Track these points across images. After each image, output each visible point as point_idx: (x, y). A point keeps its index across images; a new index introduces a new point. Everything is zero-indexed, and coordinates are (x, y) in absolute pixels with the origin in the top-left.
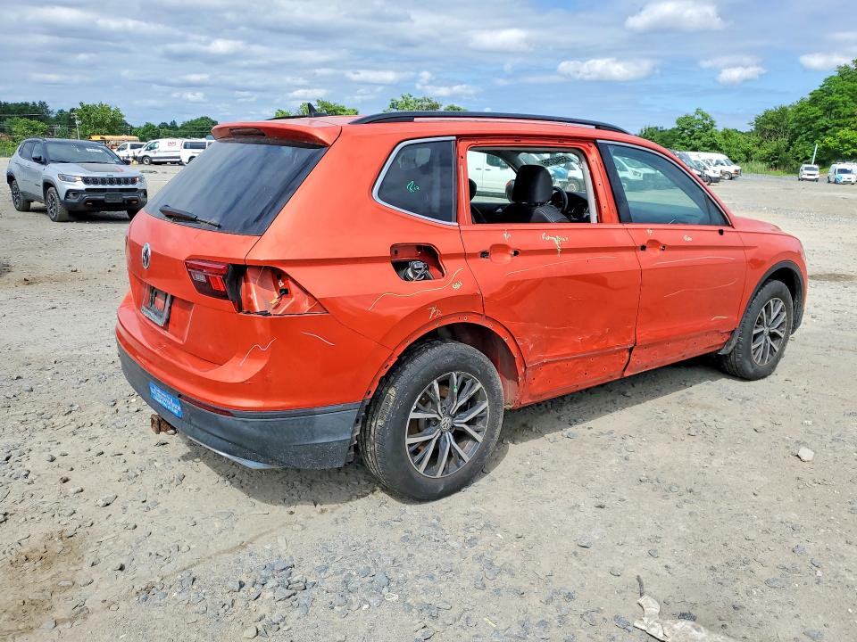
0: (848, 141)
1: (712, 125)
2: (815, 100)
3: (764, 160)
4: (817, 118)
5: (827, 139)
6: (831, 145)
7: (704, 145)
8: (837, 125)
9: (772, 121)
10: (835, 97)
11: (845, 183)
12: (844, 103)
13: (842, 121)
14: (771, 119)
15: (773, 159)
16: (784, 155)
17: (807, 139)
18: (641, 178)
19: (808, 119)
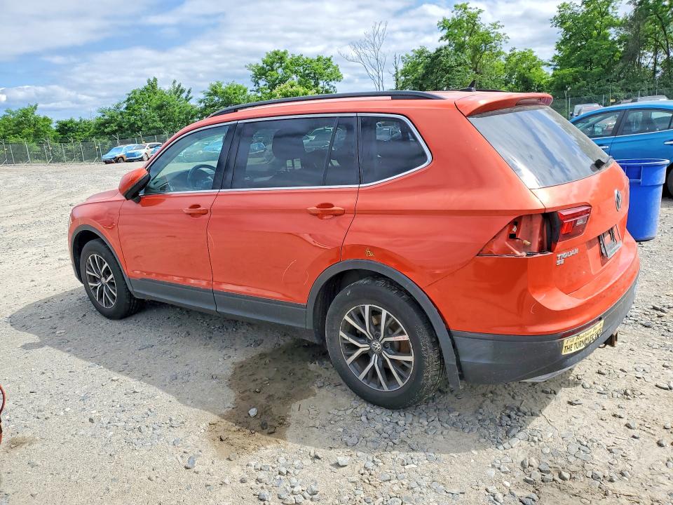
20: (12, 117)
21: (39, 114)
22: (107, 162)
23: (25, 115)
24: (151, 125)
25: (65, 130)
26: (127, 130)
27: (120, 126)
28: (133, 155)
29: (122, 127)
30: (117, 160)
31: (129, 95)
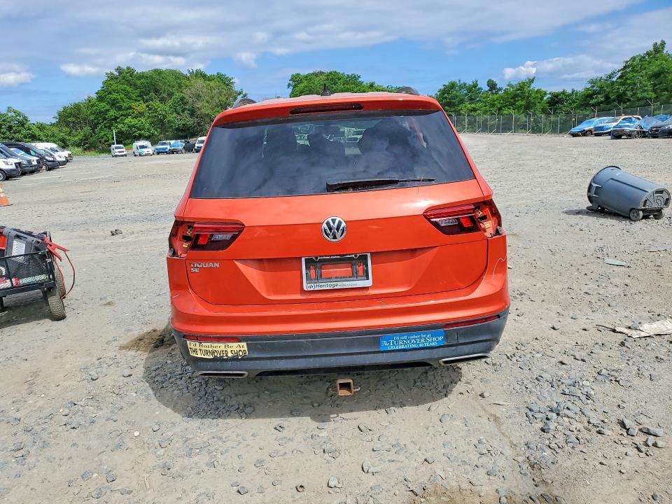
0: (133, 126)
1: (26, 120)
2: (101, 98)
3: (78, 145)
4: (108, 110)
5: (120, 126)
6: (123, 129)
7: (25, 137)
8: (122, 115)
9: (71, 114)
10: (115, 96)
11: (146, 155)
12: (122, 99)
13: (124, 113)
14: (71, 113)
15: (84, 145)
16: (91, 140)
17: (105, 127)
18: (13, 167)
19: (101, 112)
20: (512, 90)
21: (535, 86)
22: (574, 135)
23: (521, 87)
24: (639, 96)
25: (556, 101)
26: (614, 100)
27: (607, 98)
28: (601, 128)
29: (609, 98)
30: (584, 133)
31: (627, 62)
